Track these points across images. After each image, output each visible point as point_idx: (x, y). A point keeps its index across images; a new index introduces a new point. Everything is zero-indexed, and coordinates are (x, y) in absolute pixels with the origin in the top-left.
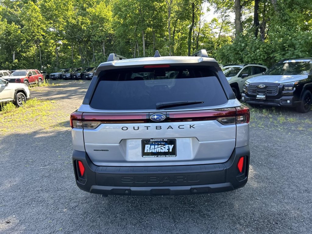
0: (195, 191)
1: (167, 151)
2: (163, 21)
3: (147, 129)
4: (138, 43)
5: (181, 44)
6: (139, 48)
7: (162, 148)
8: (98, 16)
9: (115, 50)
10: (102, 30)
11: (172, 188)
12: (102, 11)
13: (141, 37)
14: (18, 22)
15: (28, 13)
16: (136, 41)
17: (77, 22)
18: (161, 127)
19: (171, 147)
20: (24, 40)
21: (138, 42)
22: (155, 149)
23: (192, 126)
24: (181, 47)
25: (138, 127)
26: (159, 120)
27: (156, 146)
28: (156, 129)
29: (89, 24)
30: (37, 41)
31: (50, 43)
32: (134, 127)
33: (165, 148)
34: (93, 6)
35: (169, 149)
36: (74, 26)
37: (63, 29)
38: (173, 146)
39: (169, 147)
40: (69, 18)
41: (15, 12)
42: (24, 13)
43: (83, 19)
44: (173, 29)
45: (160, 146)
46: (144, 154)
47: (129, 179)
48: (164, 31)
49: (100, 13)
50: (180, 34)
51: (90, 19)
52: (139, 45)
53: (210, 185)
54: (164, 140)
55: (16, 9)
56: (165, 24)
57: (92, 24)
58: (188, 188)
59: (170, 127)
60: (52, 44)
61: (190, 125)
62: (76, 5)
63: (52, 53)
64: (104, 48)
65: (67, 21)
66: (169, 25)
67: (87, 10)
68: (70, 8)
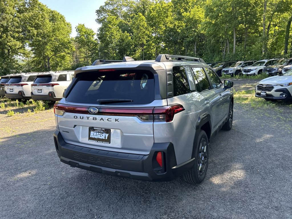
0: (119, 174)
1: (104, 138)
2: (256, 17)
3: (88, 119)
4: (228, 41)
5: (277, 38)
6: (229, 45)
7: (101, 135)
8: (192, 18)
9: (206, 49)
10: (195, 31)
11: (104, 169)
12: (196, 13)
13: (232, 35)
14: (130, 31)
15: (137, 23)
16: (226, 39)
17: (174, 27)
18: (96, 118)
19: (107, 135)
20: (133, 44)
21: (228, 39)
22: (96, 135)
23: (117, 120)
24: (277, 42)
25: (83, 117)
26: (94, 113)
27: (97, 134)
28: (93, 119)
29: (184, 27)
30: (142, 45)
31: (152, 46)
32: (80, 117)
33: (103, 135)
34: (188, 10)
35: (105, 137)
36: (171, 30)
37: (162, 33)
38: (108, 134)
39: (105, 135)
40: (167, 23)
41: (128, 23)
42: (134, 23)
43: (179, 23)
44: (269, 23)
45: (100, 134)
46: (90, 138)
47: (78, 155)
48: (258, 26)
49: (194, 16)
50: (277, 28)
51: (185, 22)
52: (229, 43)
53: (130, 172)
54: (103, 129)
55: (129, 20)
56: (258, 20)
57: (186, 26)
58: (114, 170)
59: (102, 119)
60: (153, 47)
61: (116, 119)
62: (175, 11)
63: (152, 55)
64: (195, 48)
65: (166, 26)
66: (264, 20)
67: (183, 14)
68: (169, 15)
